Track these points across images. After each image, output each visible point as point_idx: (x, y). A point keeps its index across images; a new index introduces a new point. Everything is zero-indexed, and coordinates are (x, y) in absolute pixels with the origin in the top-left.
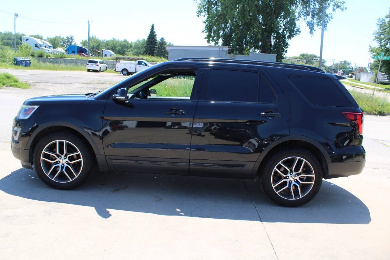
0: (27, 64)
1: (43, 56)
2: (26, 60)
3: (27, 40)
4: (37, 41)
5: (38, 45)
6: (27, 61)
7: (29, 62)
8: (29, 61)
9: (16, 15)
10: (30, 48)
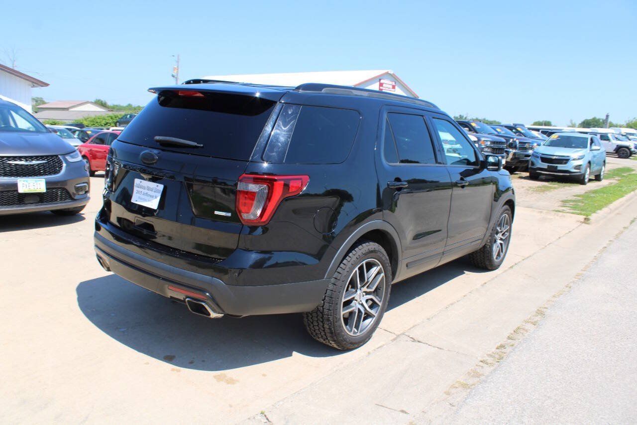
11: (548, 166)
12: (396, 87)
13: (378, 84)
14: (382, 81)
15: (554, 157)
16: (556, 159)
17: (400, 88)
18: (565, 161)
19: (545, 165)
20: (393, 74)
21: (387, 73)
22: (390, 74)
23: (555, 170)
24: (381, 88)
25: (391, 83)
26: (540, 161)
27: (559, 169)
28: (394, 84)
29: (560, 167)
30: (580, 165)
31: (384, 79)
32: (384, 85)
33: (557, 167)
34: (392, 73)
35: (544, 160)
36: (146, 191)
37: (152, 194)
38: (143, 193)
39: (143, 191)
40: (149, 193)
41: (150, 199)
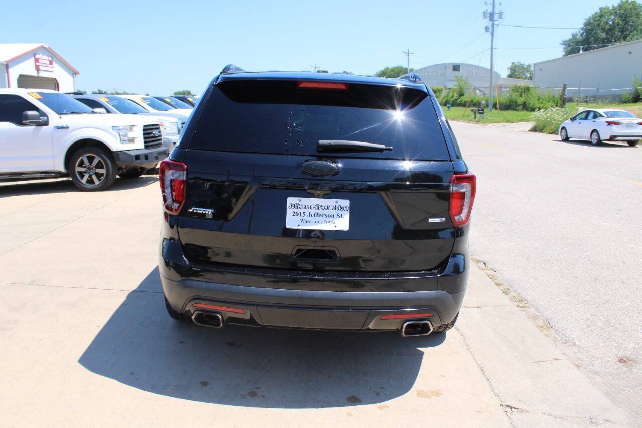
12: (54, 63)
13: (32, 60)
14: (37, 56)
17: (57, 63)
20: (49, 48)
21: (42, 47)
22: (44, 47)
24: (37, 64)
25: (47, 58)
28: (50, 59)
31: (39, 54)
32: (40, 61)
34: (47, 46)
36: (313, 211)
37: (330, 212)
38: (307, 214)
39: (307, 211)
40: (321, 212)
41: (327, 219)
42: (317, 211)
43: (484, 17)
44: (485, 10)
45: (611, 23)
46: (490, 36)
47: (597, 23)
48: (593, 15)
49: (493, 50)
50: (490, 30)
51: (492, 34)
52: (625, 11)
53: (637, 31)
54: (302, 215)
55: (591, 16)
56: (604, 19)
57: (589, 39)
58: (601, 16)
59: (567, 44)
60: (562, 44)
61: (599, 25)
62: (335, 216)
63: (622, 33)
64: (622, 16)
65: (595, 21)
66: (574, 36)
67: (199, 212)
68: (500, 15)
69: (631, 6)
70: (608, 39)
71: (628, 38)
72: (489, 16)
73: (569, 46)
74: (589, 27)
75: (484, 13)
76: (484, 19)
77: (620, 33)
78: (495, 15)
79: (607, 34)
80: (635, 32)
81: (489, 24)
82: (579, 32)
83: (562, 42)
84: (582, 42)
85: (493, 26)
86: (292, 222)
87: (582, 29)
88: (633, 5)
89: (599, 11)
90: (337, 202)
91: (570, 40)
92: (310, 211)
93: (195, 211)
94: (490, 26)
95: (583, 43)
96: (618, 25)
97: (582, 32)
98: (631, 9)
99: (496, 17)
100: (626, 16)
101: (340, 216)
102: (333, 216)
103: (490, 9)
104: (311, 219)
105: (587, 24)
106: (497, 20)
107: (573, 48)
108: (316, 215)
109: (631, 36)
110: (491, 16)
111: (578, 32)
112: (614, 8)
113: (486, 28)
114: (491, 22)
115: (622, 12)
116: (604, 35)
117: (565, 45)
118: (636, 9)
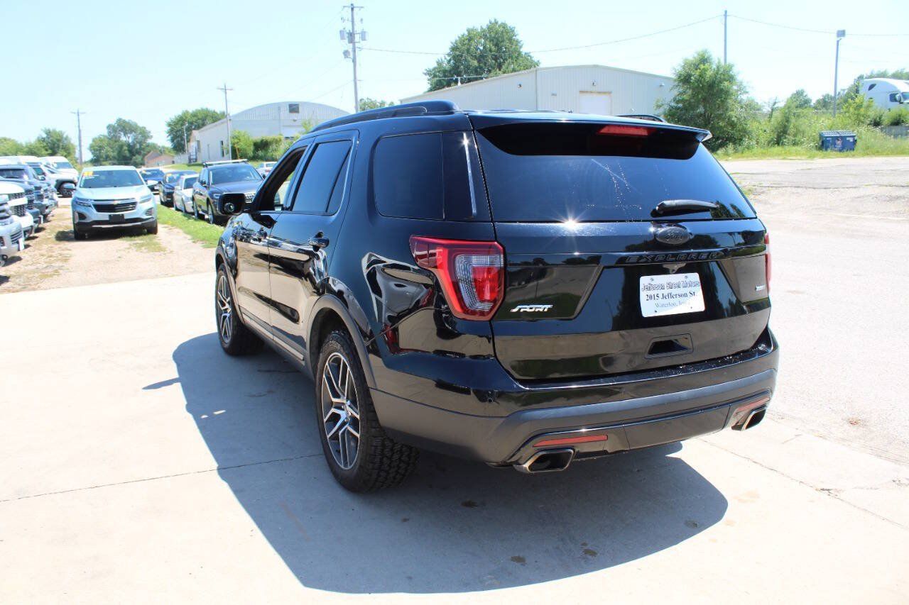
0: (846, 145)
1: (903, 122)
2: (844, 137)
3: (872, 87)
4: (895, 87)
5: (897, 97)
6: (848, 139)
7: (851, 140)
8: (854, 137)
9: (841, 34)
10: (868, 107)
11: (110, 216)
15: (116, 203)
16: (118, 205)
18: (130, 205)
19: (105, 216)
23: (121, 220)
26: (94, 211)
27: (126, 217)
29: (128, 214)
30: (151, 209)
33: (123, 215)
35: (100, 208)
36: (666, 292)
37: (682, 291)
38: (661, 296)
39: (660, 292)
40: (674, 291)
41: (682, 299)
42: (670, 291)
43: (342, 38)
44: (342, 29)
45: (482, 48)
46: (352, 64)
47: (465, 47)
48: (459, 37)
49: (358, 82)
50: (351, 56)
51: (354, 61)
52: (496, 34)
53: (512, 59)
54: (656, 297)
55: (458, 39)
56: (473, 43)
57: (458, 67)
58: (470, 39)
59: (431, 74)
60: (425, 74)
61: (468, 50)
62: (689, 294)
63: (496, 61)
64: (493, 41)
65: (464, 45)
66: (439, 63)
67: (528, 310)
68: (363, 36)
69: (501, 29)
70: (481, 68)
71: (504, 67)
72: (348, 37)
73: (435, 76)
74: (458, 53)
75: (341, 32)
76: (342, 41)
77: (494, 61)
78: (356, 35)
79: (479, 62)
80: (510, 60)
81: (349, 47)
82: (445, 59)
83: (425, 72)
84: (450, 71)
85: (354, 51)
86: (649, 309)
87: (449, 55)
88: (504, 27)
89: (466, 33)
90: (686, 277)
91: (434, 69)
92: (663, 291)
93: (522, 310)
94: (350, 50)
95: (452, 72)
96: (491, 51)
97: (448, 58)
98: (502, 32)
99: (357, 38)
100: (498, 40)
101: (693, 294)
102: (685, 295)
103: (349, 28)
104: (665, 301)
105: (454, 49)
106: (359, 42)
107: (440, 81)
108: (670, 296)
109: (506, 64)
110: (351, 36)
111: (443, 59)
112: (483, 31)
113: (346, 53)
114: (351, 45)
115: (493, 35)
116: (475, 63)
117: (430, 75)
118: (507, 33)
